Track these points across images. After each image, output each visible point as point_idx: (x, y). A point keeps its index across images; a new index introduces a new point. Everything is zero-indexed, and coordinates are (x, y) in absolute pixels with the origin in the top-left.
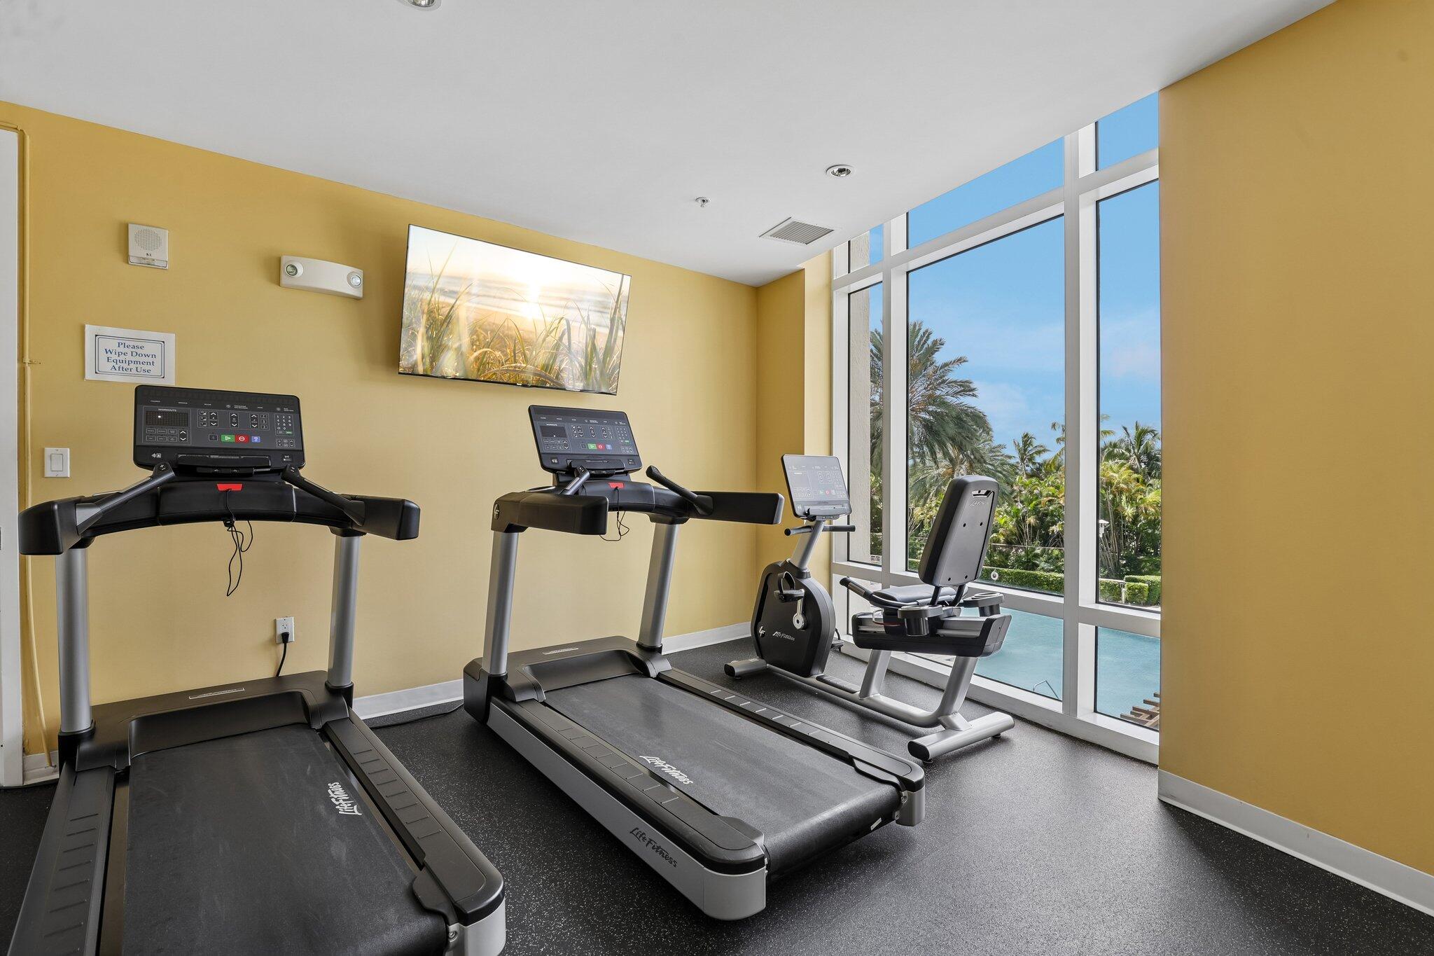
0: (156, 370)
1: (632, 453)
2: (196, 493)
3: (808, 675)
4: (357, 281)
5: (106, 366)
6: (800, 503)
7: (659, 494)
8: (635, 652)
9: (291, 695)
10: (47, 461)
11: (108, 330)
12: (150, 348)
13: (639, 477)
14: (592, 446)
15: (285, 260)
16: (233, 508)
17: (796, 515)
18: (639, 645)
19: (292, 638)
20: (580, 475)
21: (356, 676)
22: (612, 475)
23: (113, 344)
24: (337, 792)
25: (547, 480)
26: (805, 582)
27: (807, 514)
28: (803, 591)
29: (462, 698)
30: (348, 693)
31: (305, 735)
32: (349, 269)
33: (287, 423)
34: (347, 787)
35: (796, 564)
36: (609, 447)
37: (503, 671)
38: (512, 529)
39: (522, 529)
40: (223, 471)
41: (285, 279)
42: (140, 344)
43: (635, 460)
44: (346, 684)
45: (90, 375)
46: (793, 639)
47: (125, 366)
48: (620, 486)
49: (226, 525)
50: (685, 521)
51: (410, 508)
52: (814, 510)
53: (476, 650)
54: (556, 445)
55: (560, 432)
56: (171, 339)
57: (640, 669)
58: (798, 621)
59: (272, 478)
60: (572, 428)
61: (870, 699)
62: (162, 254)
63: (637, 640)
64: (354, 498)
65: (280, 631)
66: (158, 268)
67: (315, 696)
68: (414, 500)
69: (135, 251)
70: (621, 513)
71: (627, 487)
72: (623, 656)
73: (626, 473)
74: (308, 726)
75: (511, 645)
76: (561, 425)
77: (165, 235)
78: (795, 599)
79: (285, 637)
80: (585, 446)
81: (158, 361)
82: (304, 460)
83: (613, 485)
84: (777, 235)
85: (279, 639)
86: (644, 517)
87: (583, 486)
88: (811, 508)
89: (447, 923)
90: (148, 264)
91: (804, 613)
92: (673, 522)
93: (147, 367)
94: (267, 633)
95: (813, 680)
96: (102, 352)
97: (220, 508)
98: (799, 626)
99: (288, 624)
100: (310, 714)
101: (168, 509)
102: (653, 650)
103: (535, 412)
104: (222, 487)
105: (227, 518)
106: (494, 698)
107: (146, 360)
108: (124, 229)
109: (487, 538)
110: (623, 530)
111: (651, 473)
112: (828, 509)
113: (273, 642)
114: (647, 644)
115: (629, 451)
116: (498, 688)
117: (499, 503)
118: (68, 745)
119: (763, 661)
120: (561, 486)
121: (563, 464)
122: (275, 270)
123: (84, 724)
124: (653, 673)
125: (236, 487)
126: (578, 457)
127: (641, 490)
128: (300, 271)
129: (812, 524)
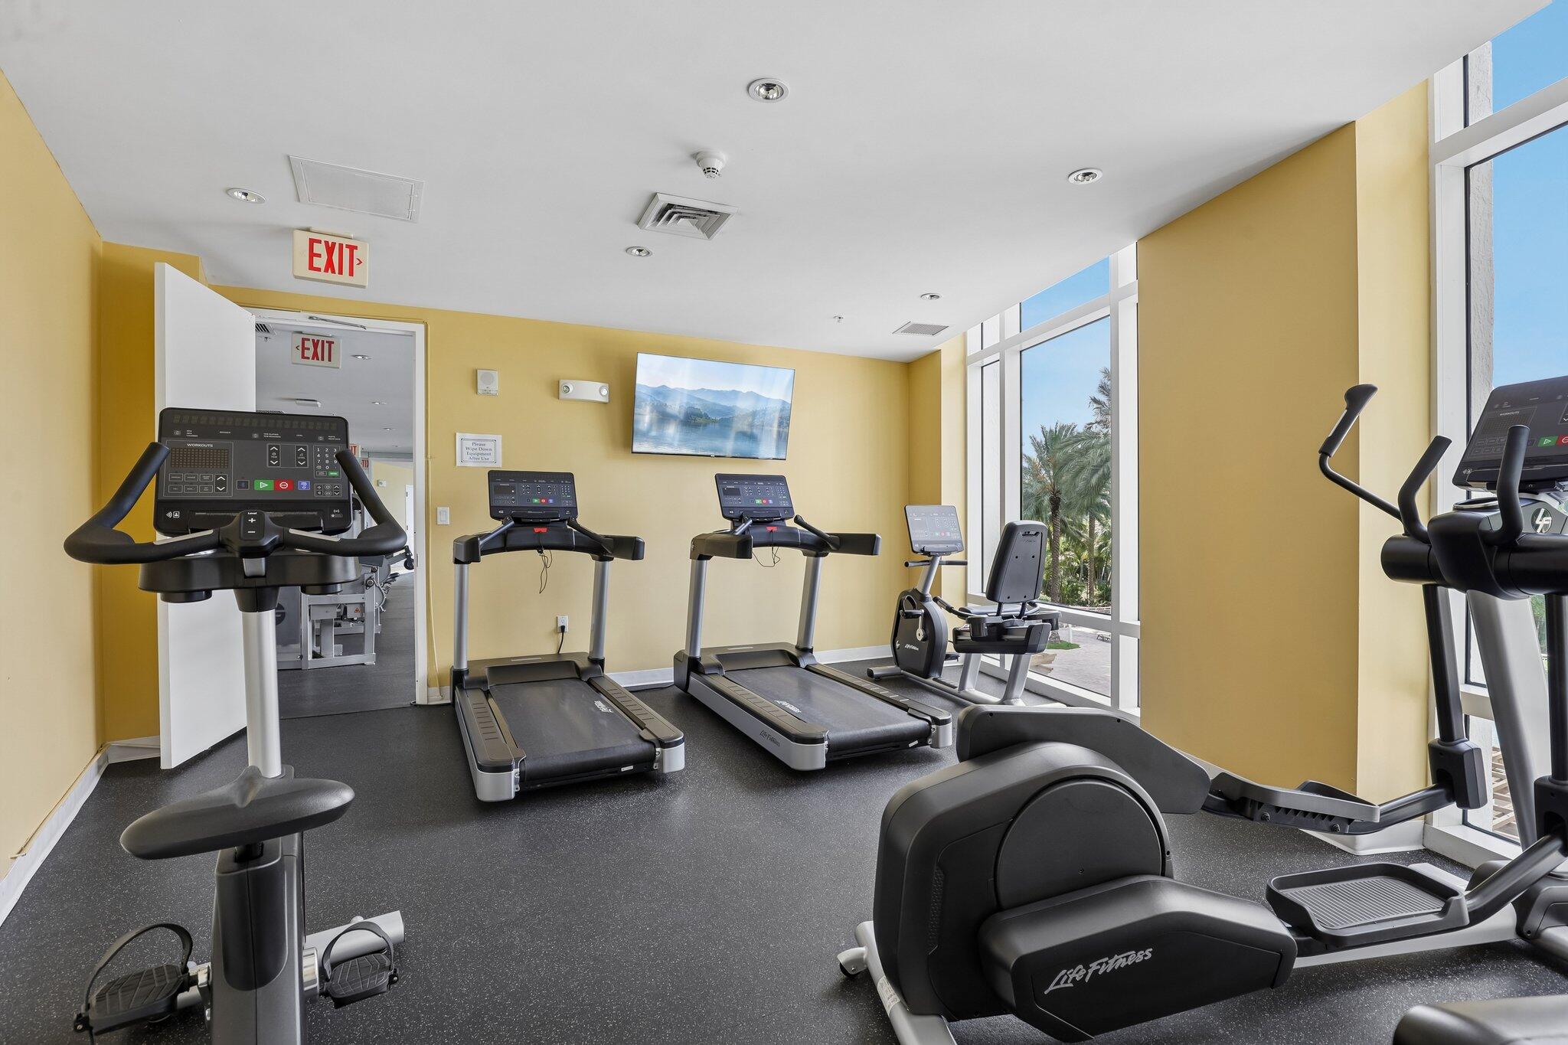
0: (492, 459)
1: (788, 505)
2: (523, 535)
3: (927, 677)
4: (605, 392)
5: (466, 457)
6: (917, 542)
7: (804, 535)
8: (794, 652)
9: (569, 663)
10: (438, 513)
11: (468, 436)
12: (489, 445)
13: (790, 523)
14: (758, 501)
15: (562, 382)
16: (543, 542)
17: (914, 551)
18: (797, 647)
19: (566, 630)
20: (745, 522)
21: (606, 653)
22: (772, 521)
23: (469, 444)
24: (599, 704)
25: (727, 525)
26: (926, 604)
27: (923, 551)
28: (923, 611)
29: (673, 681)
30: (601, 662)
31: (578, 683)
32: (600, 385)
33: (567, 490)
34: (604, 702)
35: (920, 591)
36: (771, 501)
37: (698, 655)
38: (702, 558)
39: (708, 558)
40: (536, 521)
41: (562, 395)
42: (483, 443)
43: (790, 509)
44: (601, 658)
45: (459, 464)
46: (917, 649)
47: (476, 456)
48: (775, 529)
49: (539, 552)
50: (826, 555)
51: (639, 542)
52: (928, 548)
53: (681, 645)
54: (733, 501)
55: (735, 492)
56: (499, 438)
57: (794, 662)
58: (920, 634)
59: (560, 524)
60: (745, 489)
61: (966, 692)
62: (495, 387)
63: (795, 644)
64: (607, 537)
65: (560, 625)
66: (493, 395)
67: (583, 664)
68: (642, 538)
69: (481, 386)
70: (775, 548)
71: (781, 530)
72: (784, 653)
73: (783, 520)
74: (580, 679)
75: (704, 642)
76: (737, 486)
77: (496, 374)
78: (918, 616)
79: (563, 628)
80: (754, 502)
81: (492, 453)
82: (577, 514)
83: (769, 529)
84: (905, 331)
85: (559, 630)
86: (799, 552)
87: (748, 529)
88: (926, 546)
89: (655, 747)
90: (487, 393)
91: (924, 628)
92: (817, 556)
93: (486, 457)
94: (552, 626)
95: (930, 680)
96: (464, 448)
97: (536, 542)
98: (920, 638)
99: (565, 621)
100: (579, 673)
101: (510, 543)
102: (806, 651)
103: (720, 478)
104: (537, 530)
105: (539, 548)
106: (692, 673)
107: (487, 452)
108: (475, 373)
109: (687, 564)
110: (776, 560)
111: (798, 521)
112: (942, 547)
113: (556, 631)
114: (801, 646)
115: (785, 504)
116: (693, 665)
117: (695, 541)
118: (458, 678)
119: (899, 668)
120: (735, 527)
121: (738, 513)
122: (556, 389)
123: (464, 667)
124: (803, 665)
125: (544, 530)
126: (747, 509)
127: (792, 532)
128: (571, 389)
129: (930, 558)
